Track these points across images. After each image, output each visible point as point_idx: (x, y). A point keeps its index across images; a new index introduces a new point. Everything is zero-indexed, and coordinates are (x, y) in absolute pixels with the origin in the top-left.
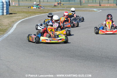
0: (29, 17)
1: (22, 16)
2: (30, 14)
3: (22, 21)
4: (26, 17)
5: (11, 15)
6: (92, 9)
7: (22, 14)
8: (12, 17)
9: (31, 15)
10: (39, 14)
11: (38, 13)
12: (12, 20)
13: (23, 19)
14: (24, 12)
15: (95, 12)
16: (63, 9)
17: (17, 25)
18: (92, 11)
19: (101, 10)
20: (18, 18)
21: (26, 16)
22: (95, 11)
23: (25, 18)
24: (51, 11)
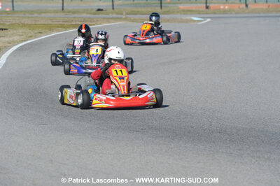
0: (36, 37)
1: (20, 35)
2: (40, 30)
3: (21, 46)
4: (31, 37)
6: (189, 17)
7: (21, 31)
11: (58, 27)
13: (22, 41)
14: (24, 25)
15: (195, 23)
16: (118, 18)
18: (187, 21)
19: (209, 20)
21: (30, 35)
22: (195, 21)
23: (27, 40)
24: (91, 21)
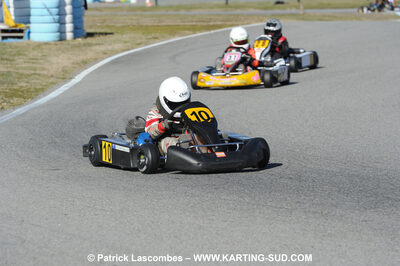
5: (89, 40)
8: (90, 45)
9: (156, 38)
10: (187, 32)
12: (82, 57)
17: (91, 73)
20: (110, 48)
